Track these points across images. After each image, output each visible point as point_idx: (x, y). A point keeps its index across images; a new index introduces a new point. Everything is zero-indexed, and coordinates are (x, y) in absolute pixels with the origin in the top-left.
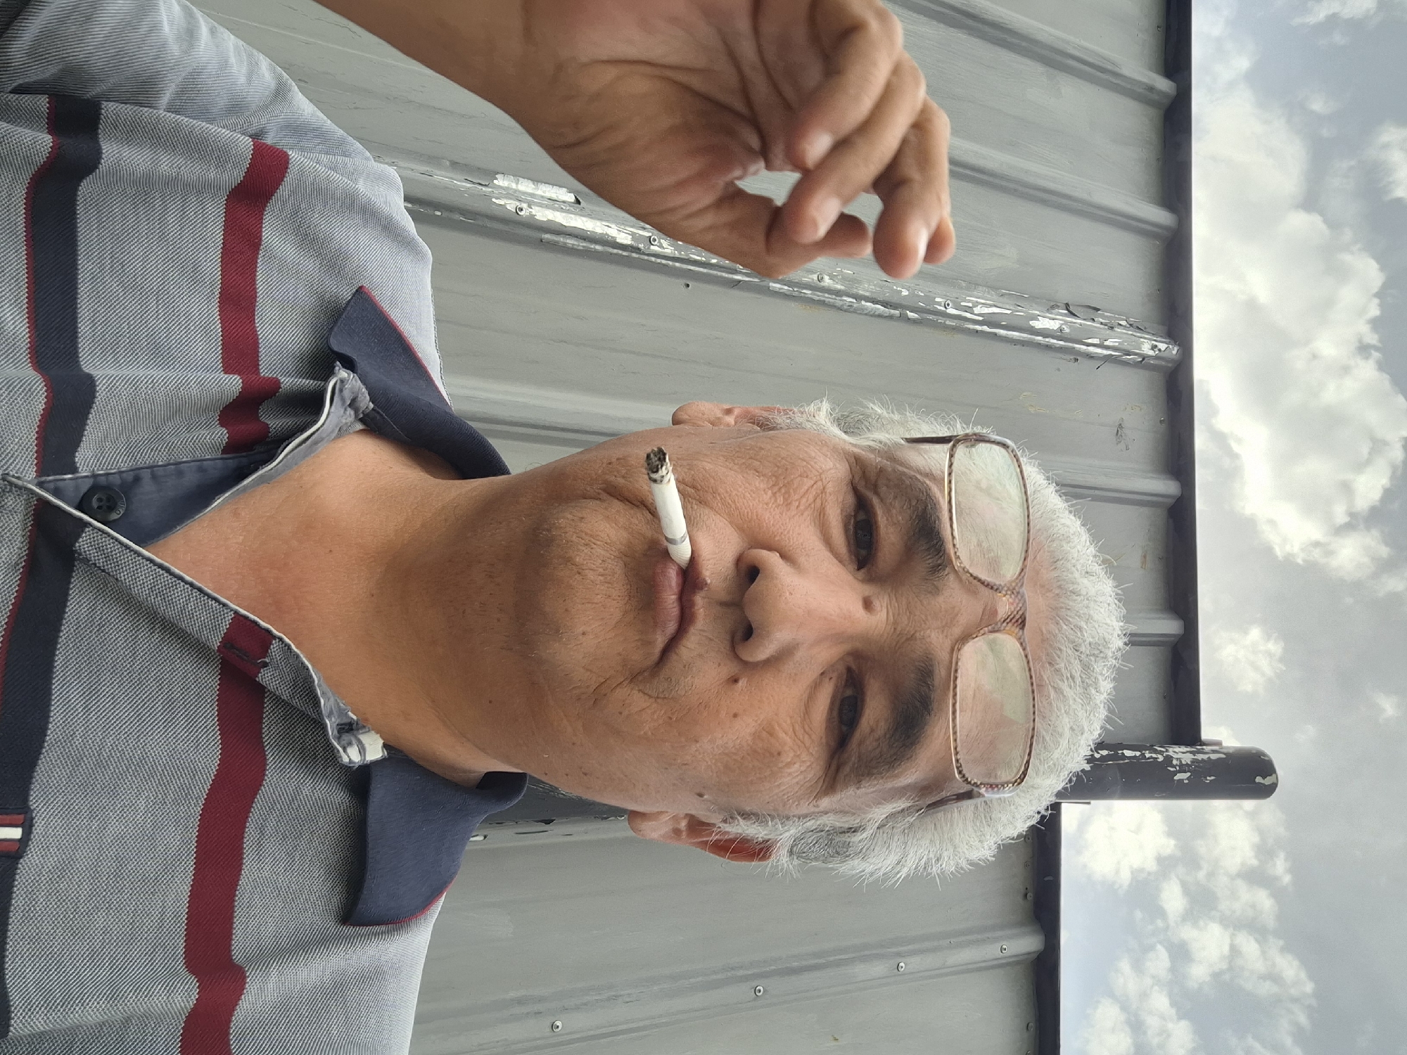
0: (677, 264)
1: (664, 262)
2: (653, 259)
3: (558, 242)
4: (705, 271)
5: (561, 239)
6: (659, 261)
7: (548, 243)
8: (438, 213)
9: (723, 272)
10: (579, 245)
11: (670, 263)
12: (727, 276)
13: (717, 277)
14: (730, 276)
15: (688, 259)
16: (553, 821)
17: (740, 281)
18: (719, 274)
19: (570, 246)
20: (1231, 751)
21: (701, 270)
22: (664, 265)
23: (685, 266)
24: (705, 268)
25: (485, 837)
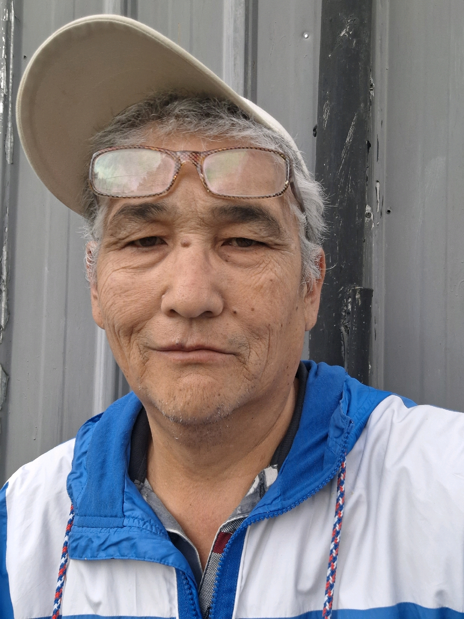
0: (11, 66)
1: (11, 77)
2: (11, 85)
3: (11, 152)
4: (12, 45)
5: (9, 151)
6: (11, 81)
7: (13, 159)
8: (7, 229)
9: (10, 31)
10: (11, 139)
11: (11, 72)
12: (13, 28)
13: (14, 36)
14: (13, 25)
15: (6, 59)
16: (368, 142)
17: (15, 17)
18: (12, 34)
19: (12, 144)
21: (12, 48)
22: (13, 76)
23: (11, 61)
24: (10, 45)
25: (378, 182)
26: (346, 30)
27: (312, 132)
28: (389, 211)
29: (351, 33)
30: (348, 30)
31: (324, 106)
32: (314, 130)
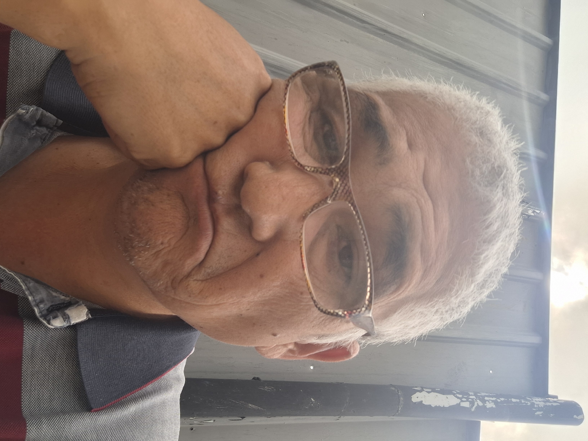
16: (245, 417)
20: (562, 402)
25: (214, 421)
26: (314, 402)
27: (256, 376)
28: (192, 429)
29: (312, 405)
30: (314, 403)
31: (273, 387)
32: (258, 379)
